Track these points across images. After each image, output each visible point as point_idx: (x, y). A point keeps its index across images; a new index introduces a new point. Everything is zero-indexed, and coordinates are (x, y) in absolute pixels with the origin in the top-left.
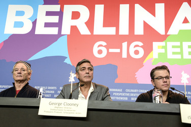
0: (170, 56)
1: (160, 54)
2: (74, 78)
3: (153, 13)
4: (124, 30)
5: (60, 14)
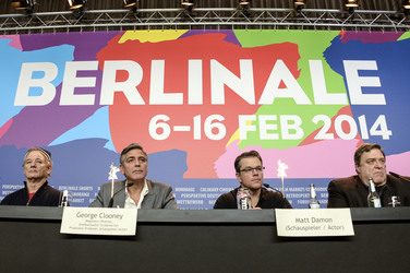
0: (264, 136)
1: (249, 133)
2: (117, 173)
3: (237, 72)
5: (98, 74)
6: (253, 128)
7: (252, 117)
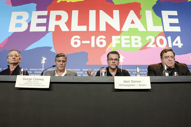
0: (123, 45)
1: (117, 44)
3: (112, 16)
4: (92, 27)
5: (48, 17)
6: (119, 42)
7: (119, 37)
